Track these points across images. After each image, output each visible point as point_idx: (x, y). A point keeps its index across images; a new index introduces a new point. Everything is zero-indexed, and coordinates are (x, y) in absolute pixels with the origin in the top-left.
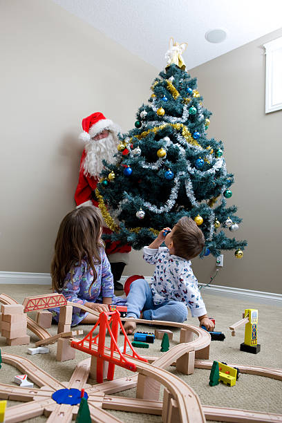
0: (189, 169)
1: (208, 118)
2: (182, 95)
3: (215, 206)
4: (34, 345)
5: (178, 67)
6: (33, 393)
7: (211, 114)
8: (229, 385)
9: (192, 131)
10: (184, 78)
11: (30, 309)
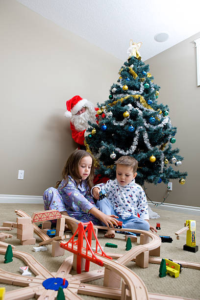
0: (146, 124)
1: (158, 90)
2: (140, 76)
3: (165, 149)
4: (38, 245)
5: (136, 58)
6: (30, 280)
7: (160, 88)
8: (174, 277)
9: (146, 99)
10: (141, 65)
11: (36, 220)
